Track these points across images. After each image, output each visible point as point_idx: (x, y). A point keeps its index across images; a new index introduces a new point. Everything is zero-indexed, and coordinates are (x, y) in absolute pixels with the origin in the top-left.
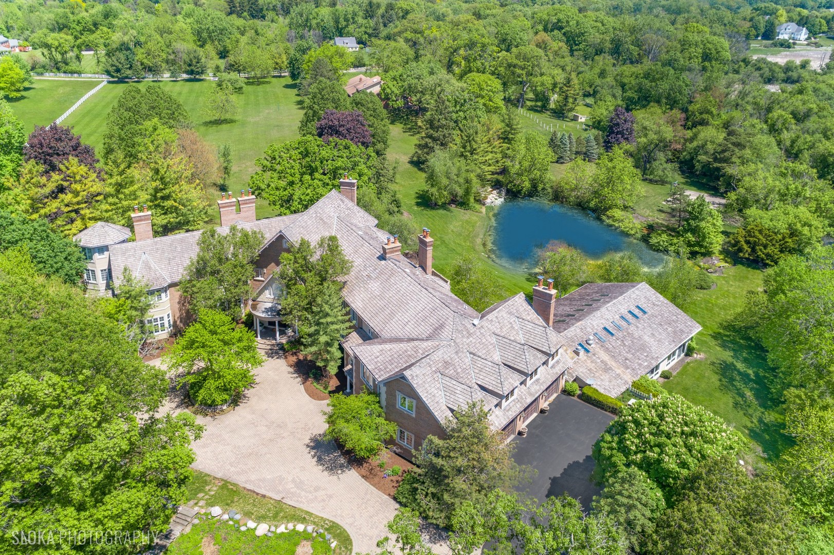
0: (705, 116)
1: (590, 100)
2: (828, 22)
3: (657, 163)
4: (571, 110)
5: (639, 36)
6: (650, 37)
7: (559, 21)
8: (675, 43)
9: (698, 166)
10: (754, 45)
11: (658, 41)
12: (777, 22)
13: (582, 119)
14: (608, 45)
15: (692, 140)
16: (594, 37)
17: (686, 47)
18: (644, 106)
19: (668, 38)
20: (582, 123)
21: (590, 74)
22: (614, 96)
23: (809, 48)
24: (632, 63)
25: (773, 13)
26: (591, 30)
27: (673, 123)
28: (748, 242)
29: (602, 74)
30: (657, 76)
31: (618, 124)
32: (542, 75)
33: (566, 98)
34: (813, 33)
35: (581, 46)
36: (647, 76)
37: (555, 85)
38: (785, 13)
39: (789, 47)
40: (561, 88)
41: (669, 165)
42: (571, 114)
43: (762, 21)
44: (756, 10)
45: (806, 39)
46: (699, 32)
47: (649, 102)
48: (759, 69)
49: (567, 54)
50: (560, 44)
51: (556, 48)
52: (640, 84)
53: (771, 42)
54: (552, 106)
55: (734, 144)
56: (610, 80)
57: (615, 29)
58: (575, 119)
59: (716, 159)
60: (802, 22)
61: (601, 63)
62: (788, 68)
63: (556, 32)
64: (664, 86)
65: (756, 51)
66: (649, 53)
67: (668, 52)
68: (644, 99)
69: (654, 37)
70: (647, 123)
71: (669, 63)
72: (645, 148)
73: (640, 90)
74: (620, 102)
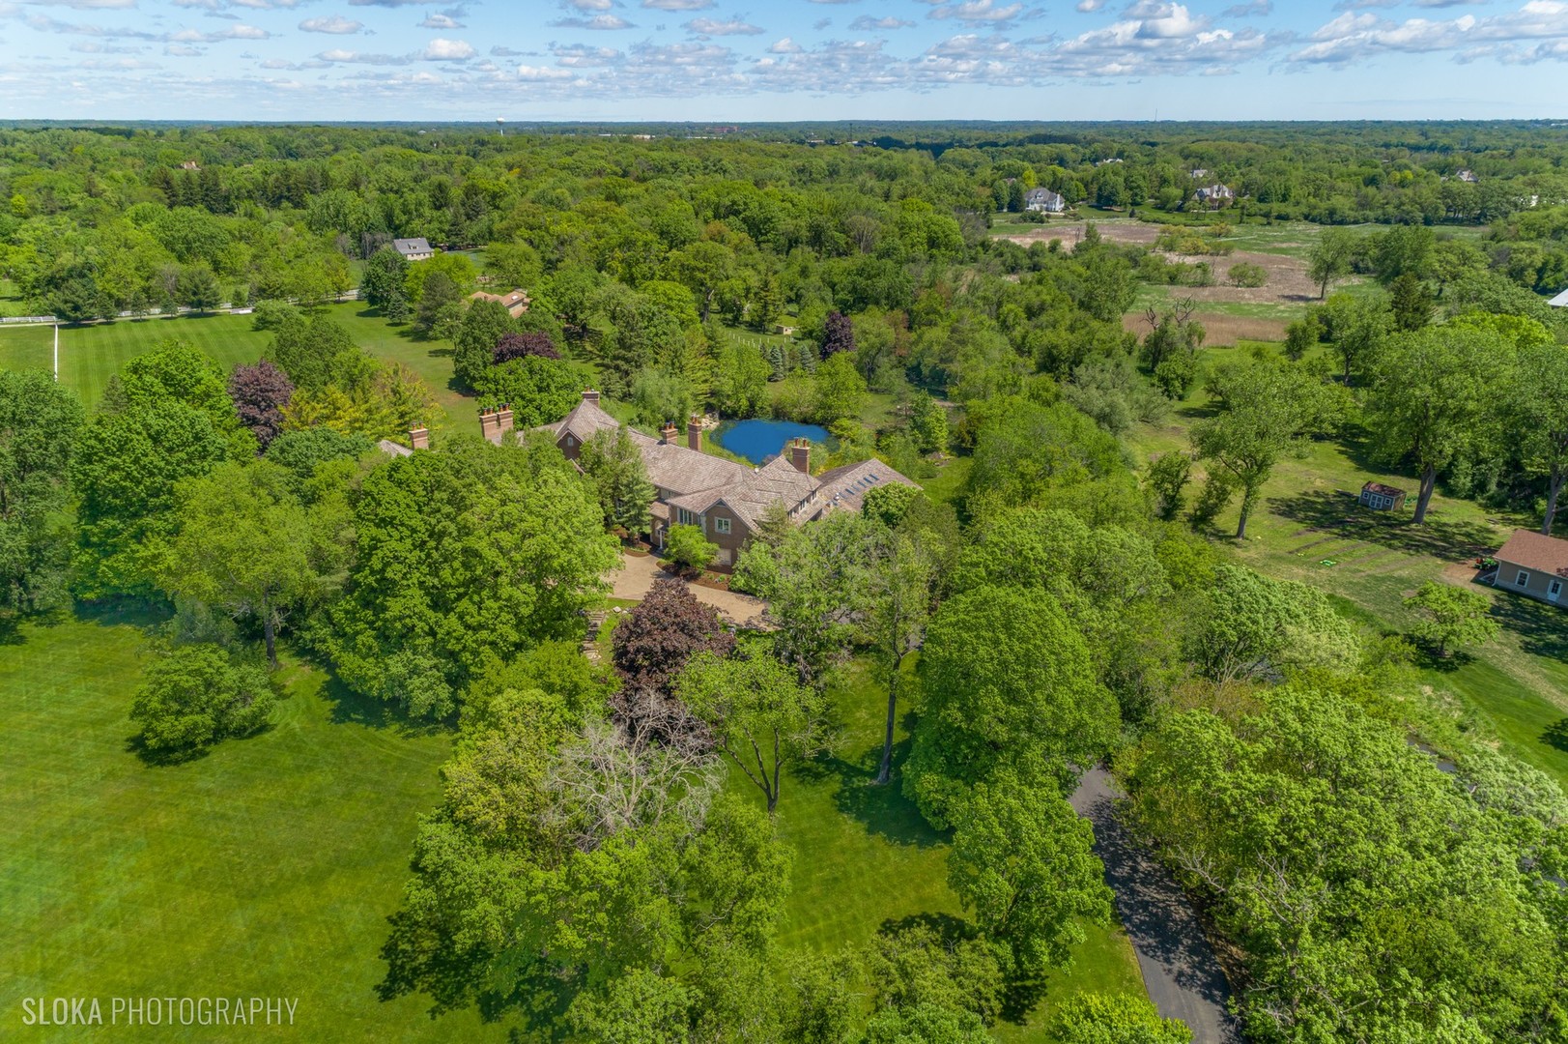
0: (932, 317)
1: (793, 308)
2: (1086, 185)
3: (882, 370)
4: (773, 320)
5: (843, 219)
6: (859, 219)
7: (734, 203)
8: (891, 227)
9: (925, 371)
10: (997, 220)
11: (869, 224)
12: (1023, 187)
13: (788, 331)
14: (805, 234)
15: (916, 343)
16: (785, 224)
17: (906, 230)
18: (862, 310)
19: (881, 219)
20: (788, 336)
21: (790, 274)
22: (823, 299)
23: (1066, 222)
24: (839, 255)
25: (1018, 174)
26: (780, 214)
27: (895, 325)
28: (969, 432)
29: (804, 272)
30: (873, 272)
31: (835, 331)
32: (727, 278)
33: (765, 307)
34: (1070, 201)
35: (770, 236)
36: (860, 272)
37: (748, 290)
38: (1033, 174)
39: (1042, 222)
40: (756, 294)
41: (894, 372)
42: (772, 327)
43: (1005, 186)
44: (998, 169)
45: (1063, 210)
46: (920, 210)
47: (867, 304)
48: (1001, 255)
49: (753, 248)
50: (742, 235)
51: (737, 241)
52: (854, 282)
53: (1019, 215)
54: (747, 318)
55: (958, 342)
56: (815, 279)
57: (811, 211)
58: (779, 331)
59: (942, 360)
60: (1056, 186)
61: (800, 259)
62: (1033, 253)
63: (732, 218)
64: (882, 283)
65: (1001, 229)
66: (860, 241)
67: (884, 238)
68: (861, 300)
69: (863, 219)
70: (866, 326)
71: (886, 254)
72: (867, 354)
73: (854, 290)
74: (832, 308)
